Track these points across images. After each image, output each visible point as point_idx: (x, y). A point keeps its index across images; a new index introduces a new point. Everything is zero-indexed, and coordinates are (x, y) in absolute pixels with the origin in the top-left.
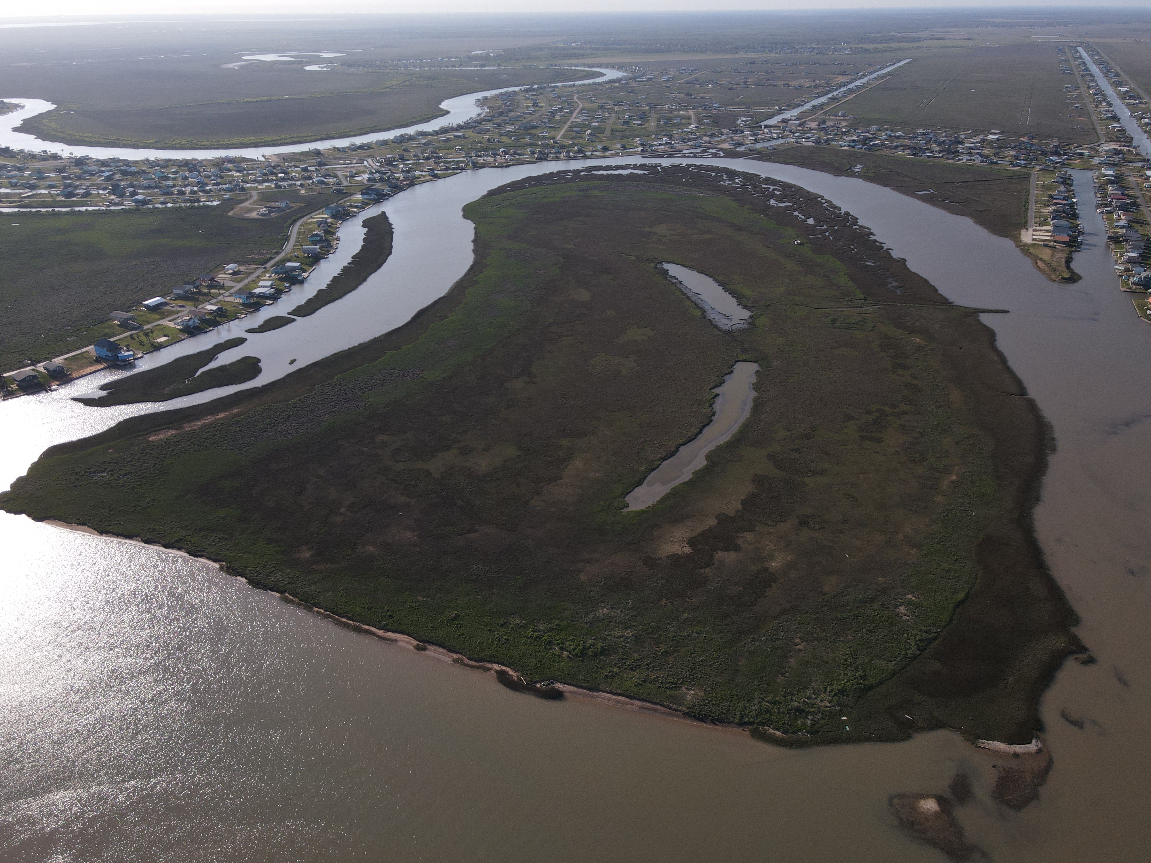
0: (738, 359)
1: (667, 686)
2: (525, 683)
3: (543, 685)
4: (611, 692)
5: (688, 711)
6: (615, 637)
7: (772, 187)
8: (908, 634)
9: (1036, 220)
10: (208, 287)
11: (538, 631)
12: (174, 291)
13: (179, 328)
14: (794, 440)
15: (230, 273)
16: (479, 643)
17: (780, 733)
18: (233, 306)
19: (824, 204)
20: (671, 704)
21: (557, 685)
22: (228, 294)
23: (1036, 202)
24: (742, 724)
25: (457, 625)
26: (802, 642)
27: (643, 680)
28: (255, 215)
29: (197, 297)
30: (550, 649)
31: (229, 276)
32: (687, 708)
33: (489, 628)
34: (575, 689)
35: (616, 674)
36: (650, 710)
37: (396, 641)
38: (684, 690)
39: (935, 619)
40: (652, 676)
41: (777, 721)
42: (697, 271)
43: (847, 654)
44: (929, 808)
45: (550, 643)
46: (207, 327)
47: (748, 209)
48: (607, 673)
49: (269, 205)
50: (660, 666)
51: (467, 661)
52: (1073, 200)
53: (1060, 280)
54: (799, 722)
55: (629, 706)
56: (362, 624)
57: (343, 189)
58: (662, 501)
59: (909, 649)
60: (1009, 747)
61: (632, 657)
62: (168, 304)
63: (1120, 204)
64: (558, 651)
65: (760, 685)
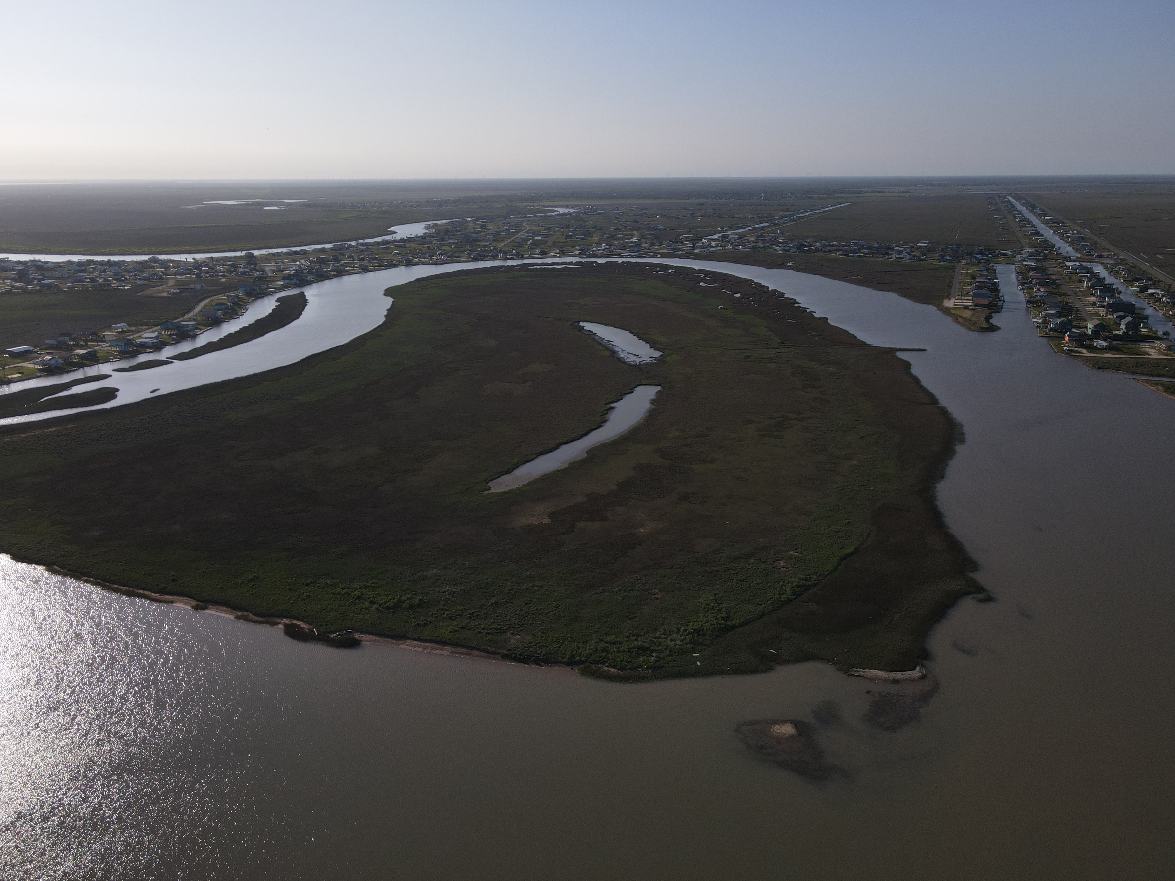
0: (642, 383)
1: (489, 631)
2: (317, 634)
3: (338, 635)
4: (419, 639)
5: (507, 653)
6: (439, 592)
7: (703, 275)
8: (784, 582)
9: (958, 293)
10: (86, 341)
11: (349, 588)
12: (47, 342)
13: (39, 368)
14: (687, 438)
15: (117, 332)
16: (273, 600)
17: (616, 670)
18: (108, 353)
19: (753, 285)
20: (489, 648)
21: (356, 634)
22: (108, 345)
23: (960, 283)
24: (571, 663)
25: (253, 585)
26: (660, 592)
27: (461, 627)
28: (165, 294)
29: (71, 348)
30: (358, 604)
31: (115, 333)
32: (508, 651)
33: (291, 587)
34: (377, 638)
35: (430, 622)
36: (463, 654)
37: (172, 602)
38: (509, 634)
39: (817, 569)
40: (473, 623)
41: (613, 659)
42: (614, 327)
43: (710, 600)
44: (784, 732)
45: (359, 597)
46: (70, 367)
47: (676, 288)
48: (420, 622)
49: (182, 287)
50: (485, 615)
51: (253, 617)
52: (995, 280)
53: (978, 329)
54: (641, 659)
55: (438, 651)
56: (136, 589)
57: (266, 278)
58: (529, 484)
59: (783, 594)
60: (887, 675)
61: (454, 608)
62: (35, 352)
63: (1040, 282)
64: (367, 604)
65: (601, 628)
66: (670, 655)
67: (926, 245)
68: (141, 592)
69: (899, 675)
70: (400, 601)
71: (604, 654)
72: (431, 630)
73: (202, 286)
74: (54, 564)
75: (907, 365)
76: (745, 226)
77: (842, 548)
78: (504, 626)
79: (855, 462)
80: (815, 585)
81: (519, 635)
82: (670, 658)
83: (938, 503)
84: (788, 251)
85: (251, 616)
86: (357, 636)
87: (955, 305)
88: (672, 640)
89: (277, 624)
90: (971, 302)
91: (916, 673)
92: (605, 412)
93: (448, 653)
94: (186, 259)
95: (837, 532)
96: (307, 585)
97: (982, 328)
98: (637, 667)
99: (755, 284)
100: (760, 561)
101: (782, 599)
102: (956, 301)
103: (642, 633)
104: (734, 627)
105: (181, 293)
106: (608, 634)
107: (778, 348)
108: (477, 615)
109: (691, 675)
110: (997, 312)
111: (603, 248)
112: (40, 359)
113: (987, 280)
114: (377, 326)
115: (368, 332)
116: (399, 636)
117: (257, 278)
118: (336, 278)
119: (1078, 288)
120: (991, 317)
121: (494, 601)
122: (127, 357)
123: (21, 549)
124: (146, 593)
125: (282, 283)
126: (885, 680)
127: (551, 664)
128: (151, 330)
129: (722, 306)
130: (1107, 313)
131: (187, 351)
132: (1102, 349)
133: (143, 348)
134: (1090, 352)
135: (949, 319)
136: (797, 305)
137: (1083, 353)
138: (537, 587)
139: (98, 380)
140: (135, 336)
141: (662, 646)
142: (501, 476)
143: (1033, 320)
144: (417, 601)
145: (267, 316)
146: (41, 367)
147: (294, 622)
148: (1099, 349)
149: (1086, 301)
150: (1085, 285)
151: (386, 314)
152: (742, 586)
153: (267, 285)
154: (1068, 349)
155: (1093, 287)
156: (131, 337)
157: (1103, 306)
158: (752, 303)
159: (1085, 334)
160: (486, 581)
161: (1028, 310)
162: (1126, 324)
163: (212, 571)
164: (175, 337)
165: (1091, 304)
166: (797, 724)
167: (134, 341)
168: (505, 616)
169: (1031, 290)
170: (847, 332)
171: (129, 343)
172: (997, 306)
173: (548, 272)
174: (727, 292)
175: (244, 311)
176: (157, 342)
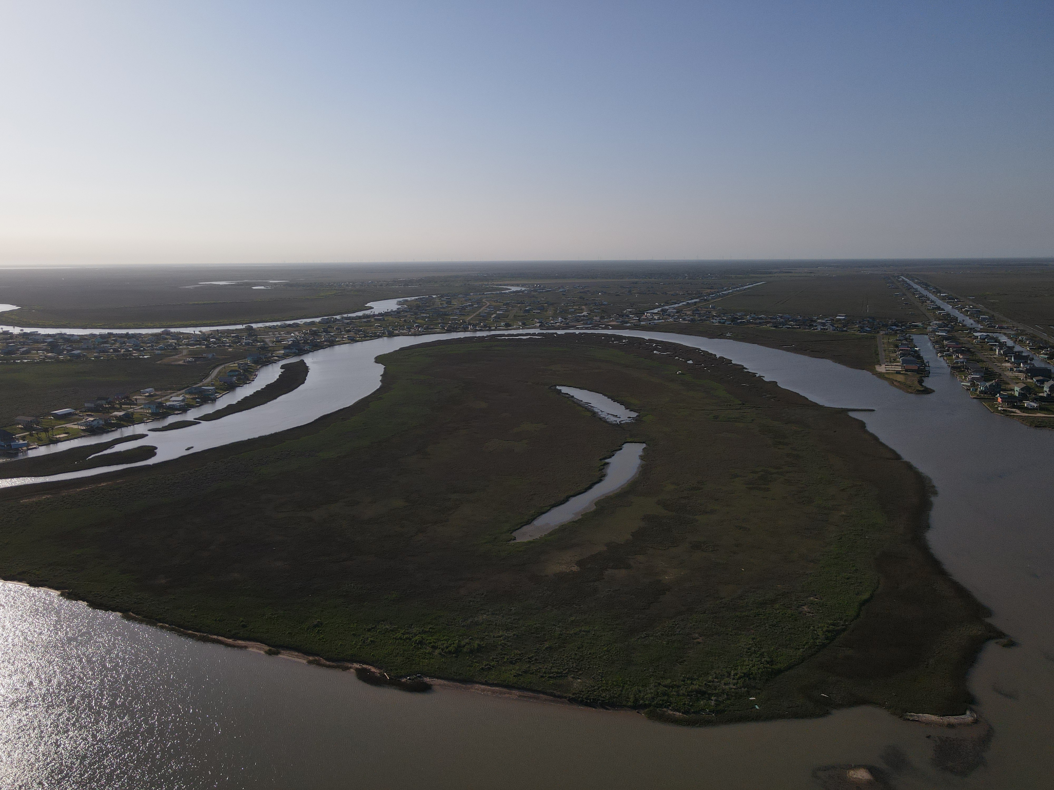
0: (627, 441)
1: (550, 675)
2: (388, 678)
3: (409, 679)
4: (486, 683)
5: (574, 697)
6: (494, 637)
7: (655, 345)
8: (814, 627)
9: (887, 360)
10: (121, 404)
11: (408, 633)
12: (86, 405)
13: (82, 428)
14: (683, 491)
15: (145, 396)
16: (340, 645)
17: (681, 714)
18: (141, 415)
19: (701, 353)
20: (555, 692)
21: (425, 679)
22: (139, 407)
23: (885, 351)
24: (637, 707)
25: (319, 631)
26: (700, 636)
27: (524, 671)
28: (181, 362)
29: (107, 411)
30: (420, 648)
31: (144, 397)
32: (573, 694)
33: (354, 633)
34: (446, 682)
35: (493, 667)
36: (531, 697)
37: (246, 647)
38: (570, 679)
39: (841, 614)
40: (534, 668)
41: (676, 703)
42: (588, 390)
43: (750, 644)
44: (860, 777)
45: (421, 642)
46: (110, 428)
47: (634, 356)
48: (483, 666)
49: (196, 356)
50: (543, 660)
51: (324, 661)
52: (915, 349)
53: (915, 392)
54: (702, 702)
55: (507, 695)
56: (209, 634)
57: (267, 348)
58: (550, 534)
59: (817, 639)
60: (941, 719)
61: (513, 653)
62: (76, 414)
63: (957, 350)
64: (429, 650)
65: (656, 672)
66: (728, 699)
67: (843, 317)
68: (215, 637)
69: (952, 719)
70: (459, 646)
71: (666, 698)
72: (496, 674)
73: (213, 355)
74: (129, 610)
75: (862, 425)
76: (679, 302)
77: (858, 594)
78: (564, 670)
79: (843, 513)
80: (844, 630)
81: (580, 679)
82: (729, 702)
83: (932, 551)
84: (724, 323)
85: (323, 661)
86: (427, 680)
87: (886, 370)
88: (725, 684)
89: (348, 668)
90: (901, 367)
91: (968, 717)
92: (602, 467)
93: (517, 697)
94: (194, 332)
95: (848, 579)
96: (369, 630)
97: (918, 391)
98: (700, 711)
100: (785, 607)
101: (818, 644)
102: (886, 367)
103: (695, 677)
104: (780, 671)
105: (195, 361)
106: (664, 677)
107: (740, 409)
108: (536, 660)
109: (753, 719)
110: (927, 376)
111: (560, 321)
112: (84, 420)
113: (909, 349)
114: (376, 389)
115: (369, 396)
116: (467, 681)
117: (261, 348)
118: (329, 348)
119: (991, 355)
120: (923, 381)
121: (548, 646)
122: (158, 418)
123: (96, 596)
124: (220, 638)
125: (283, 352)
126: (941, 725)
127: (617, 708)
128: (175, 394)
129: (680, 372)
130: (1026, 377)
131: (211, 412)
132: (1033, 410)
133: (172, 410)
134: (1023, 412)
135: (886, 383)
136: (746, 370)
137: (1017, 413)
138: (584, 631)
139: (136, 439)
140: (163, 399)
141: (719, 690)
142: (522, 526)
143: (962, 383)
144: (476, 646)
145: (275, 381)
146: (84, 428)
147: (365, 666)
148: (1031, 409)
149: (1002, 367)
150: (997, 353)
151: (381, 379)
152: (776, 631)
153: (272, 354)
154: (1002, 409)
155: (1005, 354)
156: (159, 400)
157: (1020, 372)
158: (705, 369)
159: (1013, 397)
160: (535, 626)
161: (952, 374)
162: (1049, 387)
163: (277, 616)
164: (199, 400)
165: (1008, 369)
166: (871, 769)
167: (164, 404)
168: (562, 660)
169: (950, 357)
170: (798, 394)
171: (160, 405)
172: (925, 372)
173: (515, 342)
174: (680, 359)
175: (255, 377)
176: (184, 405)
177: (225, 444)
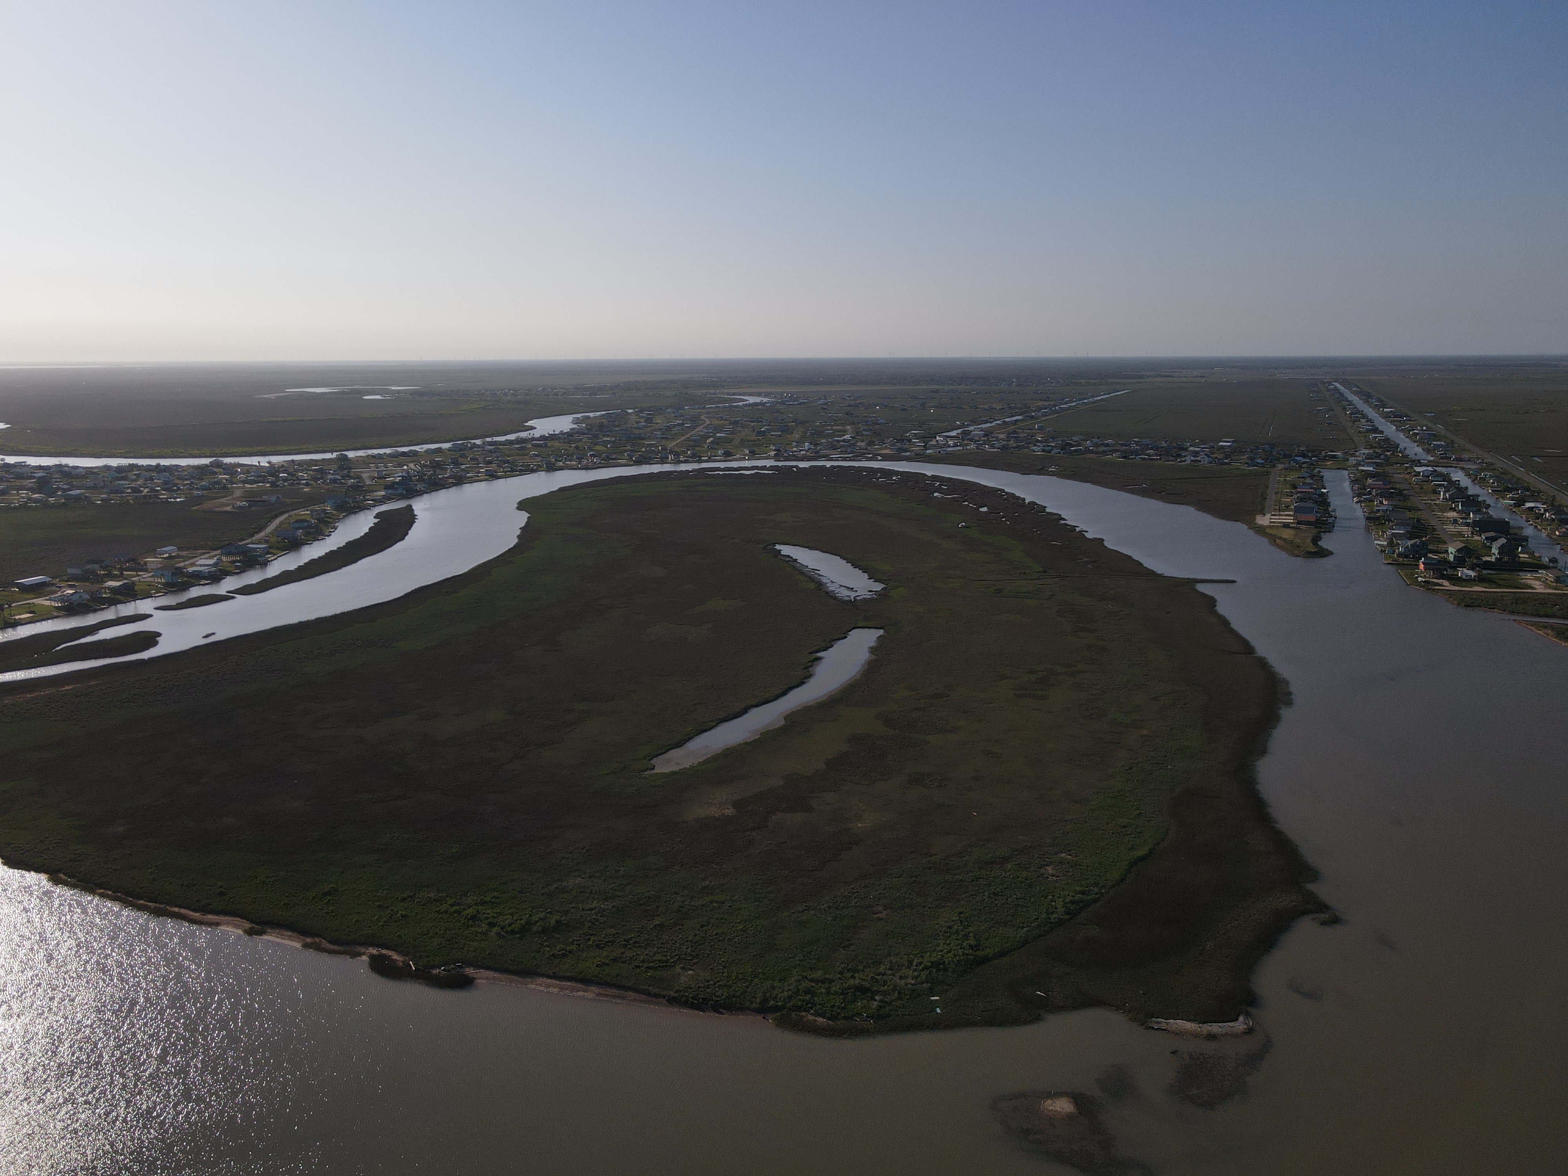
0: (857, 625)
1: (650, 965)
2: (414, 969)
3: (444, 970)
4: (555, 977)
5: (676, 995)
6: (583, 910)
7: (938, 483)
8: (1053, 896)
9: (1275, 507)
10: (121, 570)
11: (459, 904)
12: (70, 571)
13: (57, 605)
14: (919, 699)
15: (164, 558)
16: (355, 921)
17: (825, 1020)
18: (149, 585)
19: (1004, 495)
20: (650, 988)
21: (467, 969)
22: (150, 575)
23: (1277, 493)
24: (763, 1010)
25: (329, 900)
26: (885, 910)
27: (613, 959)
28: (228, 509)
29: (101, 580)
30: (472, 926)
31: (160, 559)
32: (676, 992)
33: (381, 903)
34: (496, 975)
35: (570, 952)
36: (614, 997)
37: (218, 924)
38: (678, 969)
39: (1098, 878)
40: (629, 954)
41: (821, 1004)
42: (821, 551)
43: (953, 921)
44: (1059, 1109)
45: (473, 918)
46: (98, 605)
47: (903, 500)
48: (556, 952)
49: (252, 499)
50: (646, 942)
51: (327, 945)
52: (1322, 490)
53: (1304, 554)
54: (859, 1004)
55: (581, 993)
56: (169, 905)
57: (362, 487)
58: (707, 761)
59: (1052, 913)
60: (1200, 1027)
61: (604, 933)
62: (53, 584)
63: (1382, 492)
64: (484, 927)
65: (805, 960)
66: (899, 999)
67: (1229, 444)
68: (176, 910)
69: (1215, 1028)
70: (529, 923)
71: (808, 997)
72: (572, 963)
73: (278, 497)
74: (59, 871)
75: (1211, 602)
76: (992, 420)
77: (1132, 849)
78: (672, 957)
79: (1145, 732)
80: (1096, 901)
81: (692, 970)
82: (899, 1003)
83: (1259, 787)
84: (1050, 452)
85: (325, 944)
86: (470, 971)
87: (1271, 522)
88: (901, 978)
89: (360, 954)
90: (1292, 518)
91: (1240, 1025)
92: (810, 664)
93: (594, 995)
94: (259, 463)
95: (1124, 827)
96: (403, 900)
97: (1308, 553)
98: (854, 1015)
99: (1006, 495)
100: (1021, 867)
101: (1052, 920)
102: (1272, 517)
103: (860, 967)
104: (986, 960)
105: (250, 506)
106: (814, 968)
107: (1038, 579)
108: (635, 942)
109: (928, 1027)
110: (1327, 532)
111: (806, 448)
112: (59, 594)
113: (1312, 490)
114: (507, 549)
115: (495, 558)
116: (526, 972)
117: (351, 487)
118: (454, 487)
119: (1432, 500)
120: (1320, 538)
121: (658, 922)
122: (174, 591)
123: (16, 851)
124: (183, 911)
125: (383, 493)
126: (1196, 1036)
127: (735, 1011)
128: (208, 555)
129: (964, 524)
130: (1472, 533)
131: (254, 582)
132: (1469, 581)
133: (197, 578)
134: (1454, 585)
135: (1265, 541)
136: (1063, 522)
137: (1444, 586)
138: (716, 902)
139: (133, 622)
140: (186, 563)
141: (889, 986)
142: (667, 751)
143: (1375, 542)
144: (553, 922)
145: (361, 537)
146: (60, 605)
147: (384, 952)
148: (1464, 580)
149: (1444, 518)
150: (1442, 497)
151: (519, 533)
152: (997, 902)
153: (364, 497)
154: (1423, 580)
155: (1452, 499)
156: (182, 564)
157: (1468, 525)
158: (1004, 519)
159: (1445, 561)
160: (647, 894)
161: (1368, 529)
162: (1499, 548)
163: (274, 880)
164: (239, 564)
165: (1451, 521)
166: (1077, 1099)
167: (185, 570)
168: (673, 944)
169: (1370, 504)
170: (1130, 557)
171: (179, 572)
172: (1327, 524)
173: (734, 479)
174: (970, 505)
175: (332, 530)
176: (216, 571)
177: (262, 629)
